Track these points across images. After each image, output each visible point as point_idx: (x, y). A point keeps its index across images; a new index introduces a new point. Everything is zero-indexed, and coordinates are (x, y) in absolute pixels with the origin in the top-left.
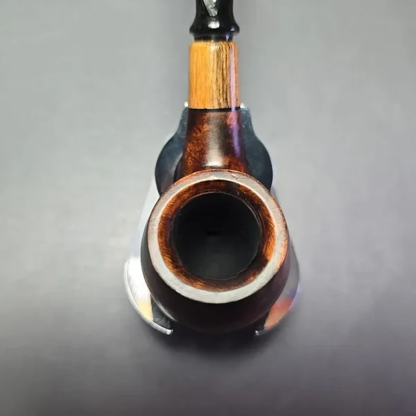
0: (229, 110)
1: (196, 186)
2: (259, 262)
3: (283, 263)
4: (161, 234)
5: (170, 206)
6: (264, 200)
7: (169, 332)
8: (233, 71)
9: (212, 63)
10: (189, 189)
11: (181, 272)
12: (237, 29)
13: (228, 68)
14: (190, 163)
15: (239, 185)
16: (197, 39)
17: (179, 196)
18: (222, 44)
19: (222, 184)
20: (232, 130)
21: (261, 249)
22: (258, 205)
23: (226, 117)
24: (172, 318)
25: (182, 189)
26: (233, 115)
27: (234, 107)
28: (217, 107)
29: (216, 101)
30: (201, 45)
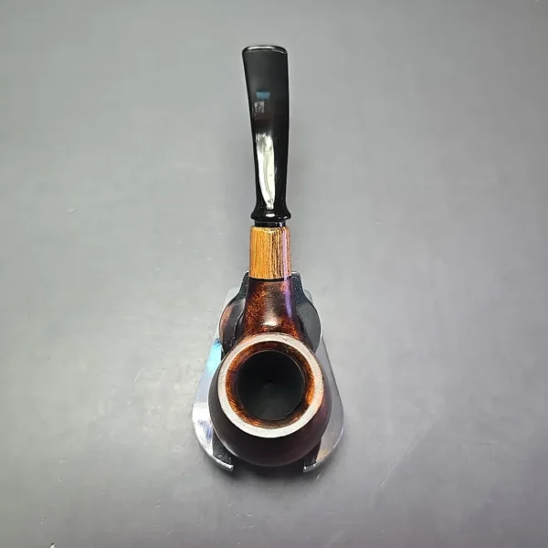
0: (282, 280)
1: (255, 346)
2: (303, 406)
3: (320, 407)
4: (228, 384)
5: (235, 362)
6: (307, 358)
7: (230, 466)
8: (285, 250)
9: (269, 244)
10: (250, 348)
11: (243, 413)
12: (289, 216)
13: (281, 248)
14: (250, 321)
15: (288, 346)
16: (257, 225)
17: (242, 354)
18: (277, 230)
19: (275, 345)
20: (284, 296)
21: (304, 395)
22: (303, 361)
23: (280, 285)
24: (234, 453)
25: (244, 348)
26: (285, 283)
27: (285, 277)
28: (272, 278)
29: (271, 273)
30: (260, 229)
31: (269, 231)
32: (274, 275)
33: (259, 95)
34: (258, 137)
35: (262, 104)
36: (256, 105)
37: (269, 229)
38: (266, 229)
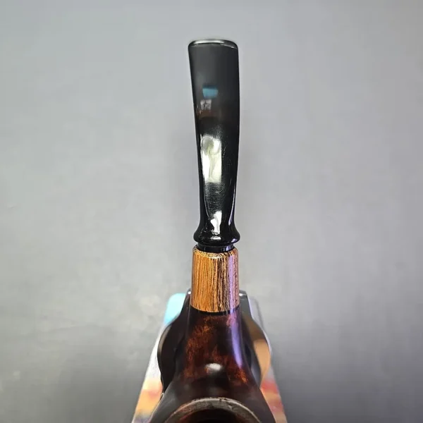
0: (228, 312)
9: (213, 272)
13: (228, 276)
18: (223, 255)
23: (226, 319)
26: (232, 316)
27: (232, 307)
28: (216, 311)
29: (216, 306)
30: (204, 254)
31: (215, 257)
32: (219, 308)
33: (206, 92)
34: (204, 139)
35: (209, 102)
36: (202, 103)
37: (214, 254)
38: (211, 254)
